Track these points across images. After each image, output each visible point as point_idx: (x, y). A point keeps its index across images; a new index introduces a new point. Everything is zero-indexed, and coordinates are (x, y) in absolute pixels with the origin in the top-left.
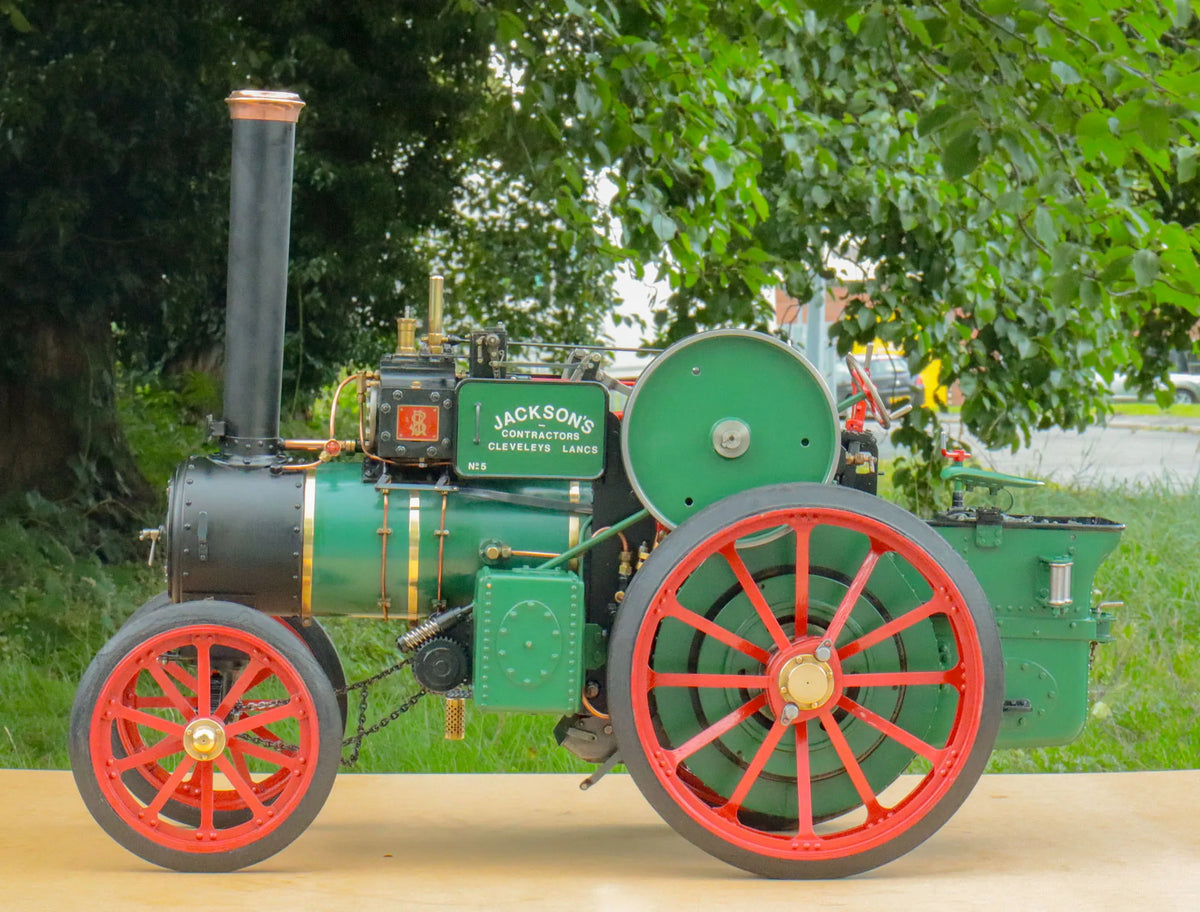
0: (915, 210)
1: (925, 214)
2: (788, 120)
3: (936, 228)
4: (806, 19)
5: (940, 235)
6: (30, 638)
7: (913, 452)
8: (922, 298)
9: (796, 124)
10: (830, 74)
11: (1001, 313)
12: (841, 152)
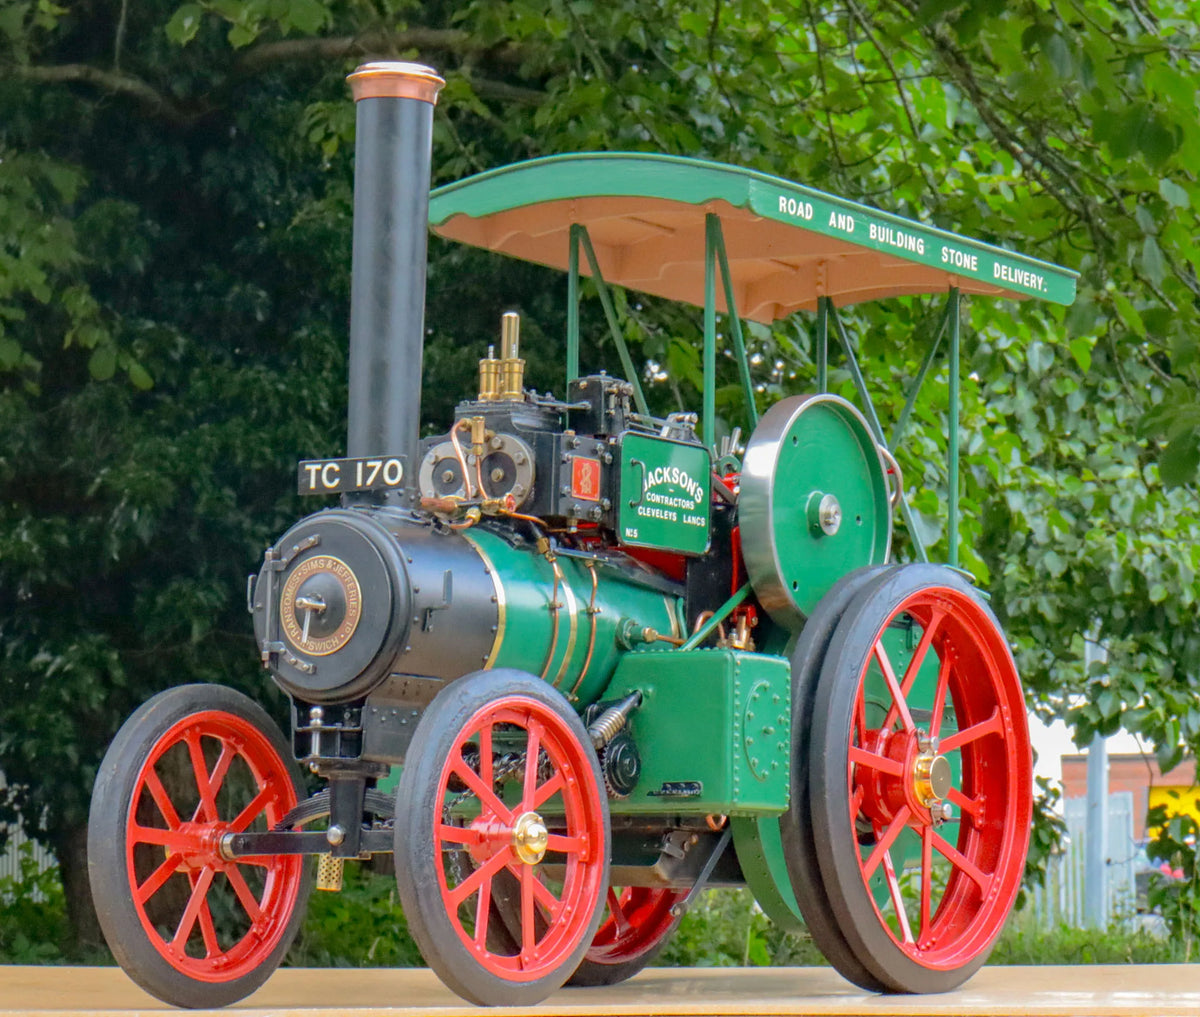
0: (1164, 578)
1: (1176, 583)
2: (1015, 476)
3: (1187, 600)
4: (1028, 354)
5: (1194, 608)
7: (1172, 866)
8: (1175, 683)
9: (1024, 481)
12: (1080, 515)
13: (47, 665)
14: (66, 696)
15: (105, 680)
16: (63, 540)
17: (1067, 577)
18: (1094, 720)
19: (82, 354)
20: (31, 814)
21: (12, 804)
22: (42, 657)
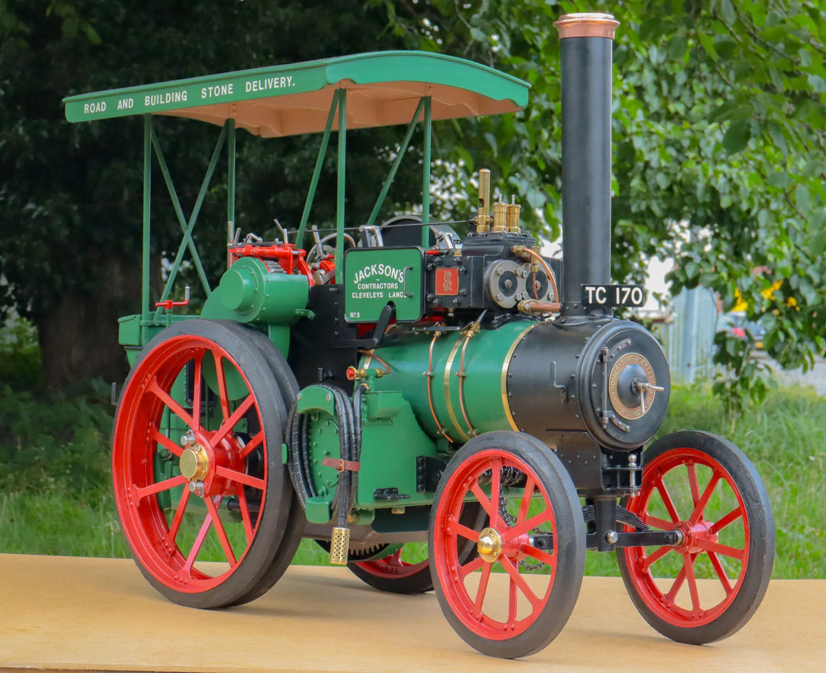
0: (731, 193)
1: (738, 195)
2: (639, 126)
3: (744, 207)
5: (749, 211)
6: (71, 479)
7: (728, 369)
8: (735, 258)
9: (645, 129)
10: (676, 93)
11: (795, 270)
12: (680, 150)
13: (32, 211)
14: (44, 231)
15: (69, 222)
16: (45, 134)
17: (670, 189)
18: (682, 279)
19: (57, 21)
20: (22, 303)
21: (10, 296)
22: (30, 206)
